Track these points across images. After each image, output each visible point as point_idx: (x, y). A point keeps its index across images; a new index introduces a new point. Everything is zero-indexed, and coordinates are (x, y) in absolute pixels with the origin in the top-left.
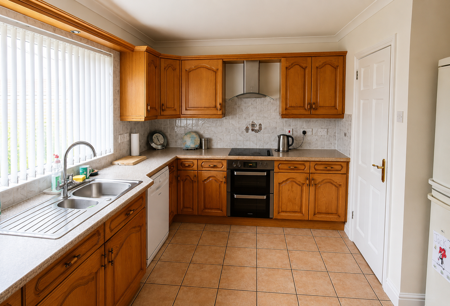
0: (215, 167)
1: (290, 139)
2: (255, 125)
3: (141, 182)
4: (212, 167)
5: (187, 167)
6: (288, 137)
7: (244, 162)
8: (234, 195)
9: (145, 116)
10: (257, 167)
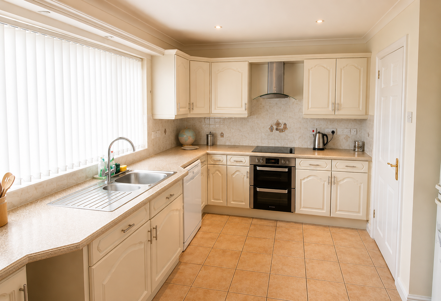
2: (280, 125)
3: (175, 173)
5: (217, 161)
7: (266, 158)
8: (256, 188)
9: (176, 115)
10: (279, 164)
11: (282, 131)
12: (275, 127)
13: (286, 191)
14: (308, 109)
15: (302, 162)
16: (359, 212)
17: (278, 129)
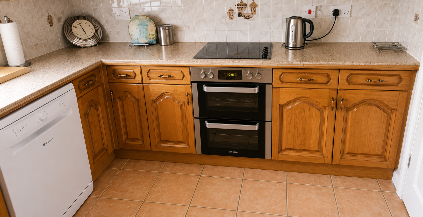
0: (169, 77)
1: (308, 25)
4: (165, 78)
5: (123, 77)
6: (304, 21)
7: (219, 70)
8: (205, 122)
10: (242, 79)
11: (247, 17)
12: (236, 11)
13: (256, 127)
15: (283, 74)
17: (242, 13)
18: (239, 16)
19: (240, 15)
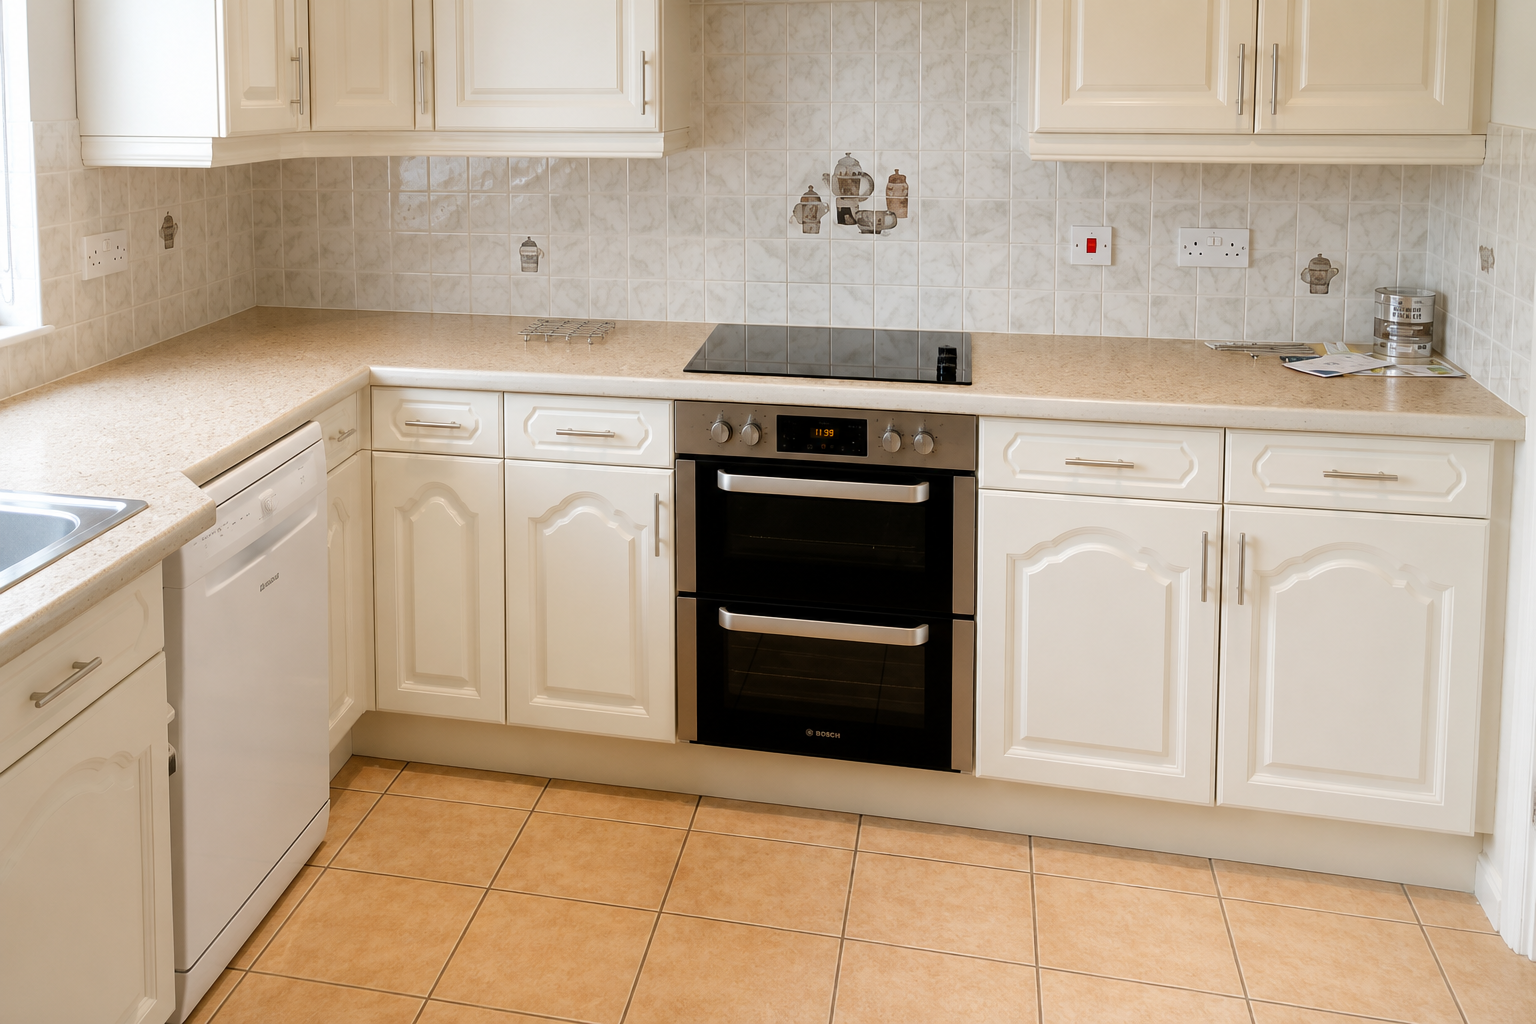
2: (864, 186)
3: (135, 508)
7: (780, 418)
8: (718, 612)
9: (223, 134)
10: (864, 453)
12: (830, 199)
13: (918, 635)
14: (1066, 93)
15: (1018, 441)
16: (1423, 780)
17: (853, 211)
18: (841, 220)
19: (844, 216)
